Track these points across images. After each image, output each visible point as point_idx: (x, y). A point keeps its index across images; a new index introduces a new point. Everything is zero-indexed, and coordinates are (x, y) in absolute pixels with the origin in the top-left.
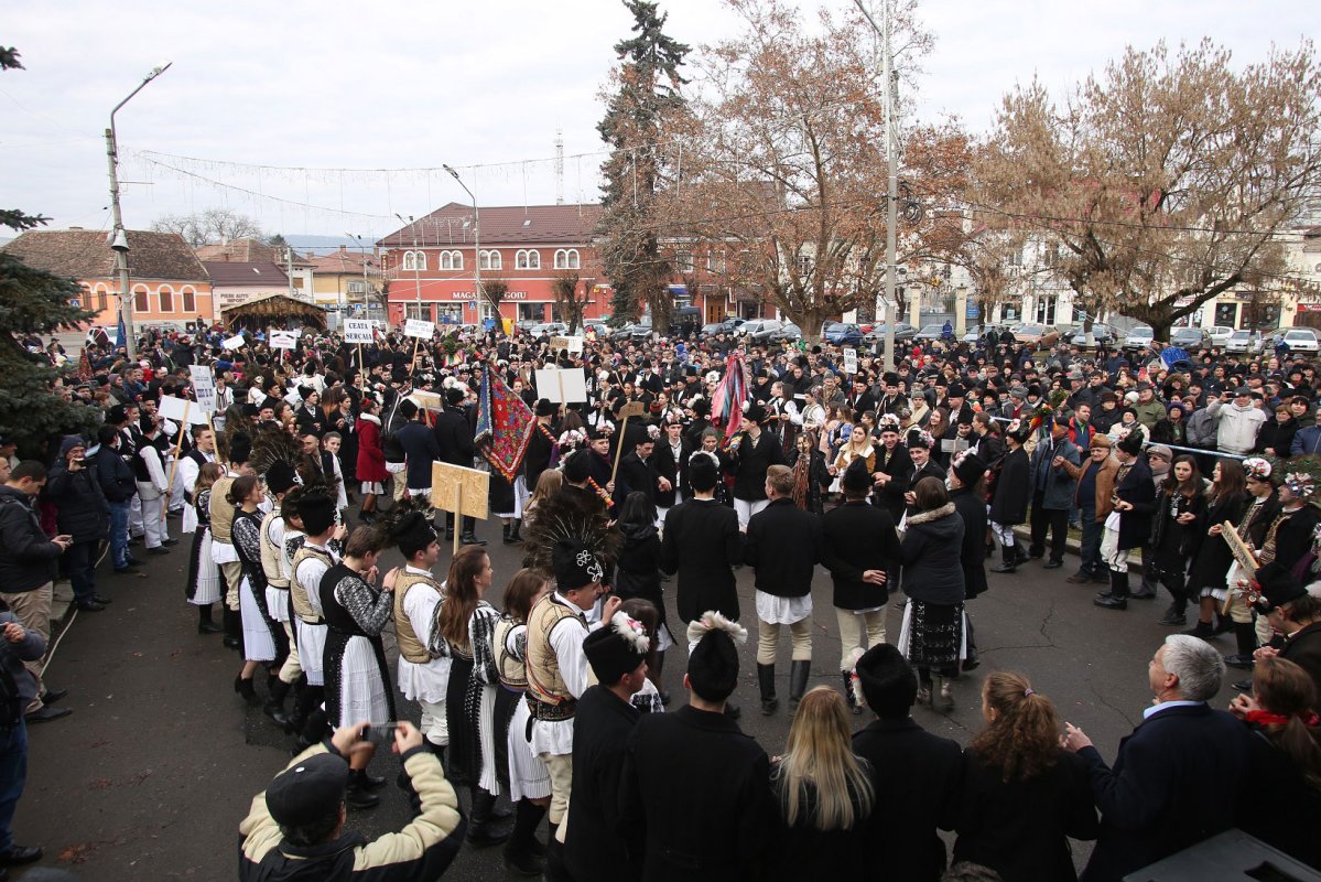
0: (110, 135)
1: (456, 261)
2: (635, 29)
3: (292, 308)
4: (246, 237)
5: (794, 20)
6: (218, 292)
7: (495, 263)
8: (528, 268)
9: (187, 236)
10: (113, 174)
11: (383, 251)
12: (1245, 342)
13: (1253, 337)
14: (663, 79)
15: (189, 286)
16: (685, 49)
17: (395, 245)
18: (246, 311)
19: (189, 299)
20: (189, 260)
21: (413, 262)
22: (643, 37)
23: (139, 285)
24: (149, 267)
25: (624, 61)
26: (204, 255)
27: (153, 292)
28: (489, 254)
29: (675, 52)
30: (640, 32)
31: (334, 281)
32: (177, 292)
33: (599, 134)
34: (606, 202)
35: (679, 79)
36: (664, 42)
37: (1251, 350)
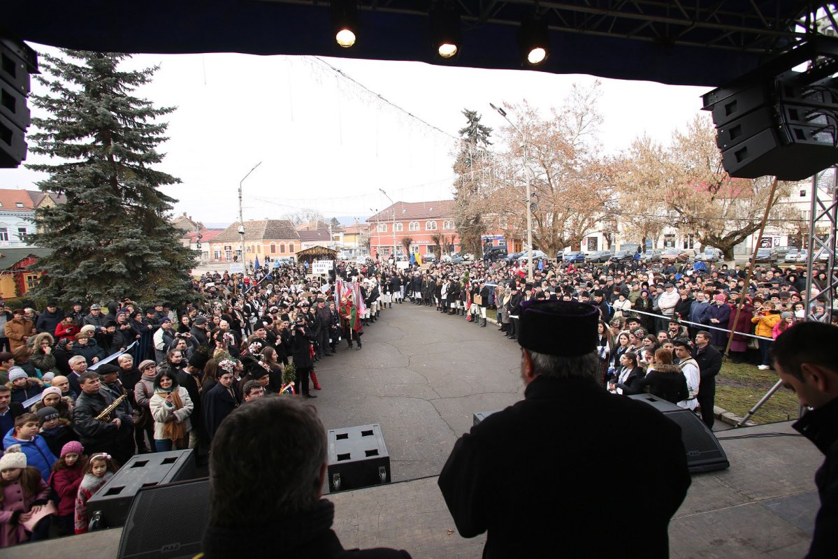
0: (240, 191)
1: (400, 227)
2: (468, 123)
3: (323, 251)
4: (317, 219)
5: (536, 114)
6: (303, 243)
7: (417, 228)
8: (431, 229)
9: (294, 220)
10: (240, 204)
11: (369, 224)
12: (795, 255)
13: (800, 253)
14: (480, 143)
15: (291, 242)
16: (490, 130)
17: (373, 222)
18: (305, 253)
19: (291, 247)
20: (292, 231)
21: (380, 228)
22: (472, 126)
23: (273, 242)
24: (277, 234)
25: (463, 138)
26: (298, 228)
27: (278, 244)
28: (414, 224)
29: (486, 132)
30: (470, 124)
31: (353, 236)
32: (287, 244)
33: (453, 170)
34: (456, 199)
35: (488, 143)
36: (480, 127)
37: (798, 260)
